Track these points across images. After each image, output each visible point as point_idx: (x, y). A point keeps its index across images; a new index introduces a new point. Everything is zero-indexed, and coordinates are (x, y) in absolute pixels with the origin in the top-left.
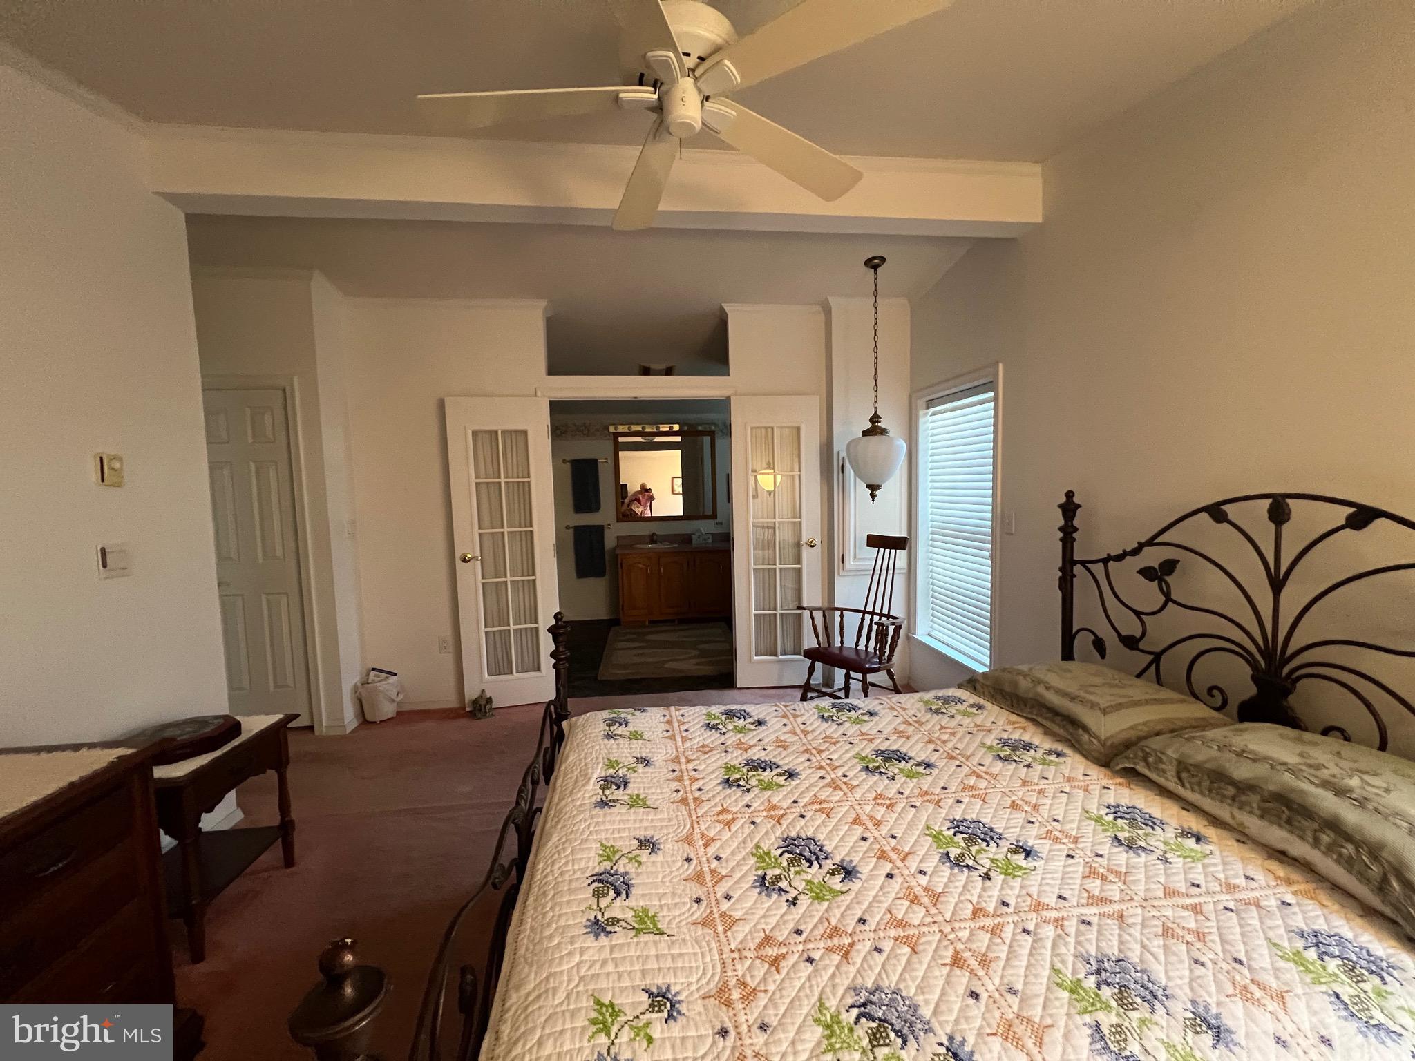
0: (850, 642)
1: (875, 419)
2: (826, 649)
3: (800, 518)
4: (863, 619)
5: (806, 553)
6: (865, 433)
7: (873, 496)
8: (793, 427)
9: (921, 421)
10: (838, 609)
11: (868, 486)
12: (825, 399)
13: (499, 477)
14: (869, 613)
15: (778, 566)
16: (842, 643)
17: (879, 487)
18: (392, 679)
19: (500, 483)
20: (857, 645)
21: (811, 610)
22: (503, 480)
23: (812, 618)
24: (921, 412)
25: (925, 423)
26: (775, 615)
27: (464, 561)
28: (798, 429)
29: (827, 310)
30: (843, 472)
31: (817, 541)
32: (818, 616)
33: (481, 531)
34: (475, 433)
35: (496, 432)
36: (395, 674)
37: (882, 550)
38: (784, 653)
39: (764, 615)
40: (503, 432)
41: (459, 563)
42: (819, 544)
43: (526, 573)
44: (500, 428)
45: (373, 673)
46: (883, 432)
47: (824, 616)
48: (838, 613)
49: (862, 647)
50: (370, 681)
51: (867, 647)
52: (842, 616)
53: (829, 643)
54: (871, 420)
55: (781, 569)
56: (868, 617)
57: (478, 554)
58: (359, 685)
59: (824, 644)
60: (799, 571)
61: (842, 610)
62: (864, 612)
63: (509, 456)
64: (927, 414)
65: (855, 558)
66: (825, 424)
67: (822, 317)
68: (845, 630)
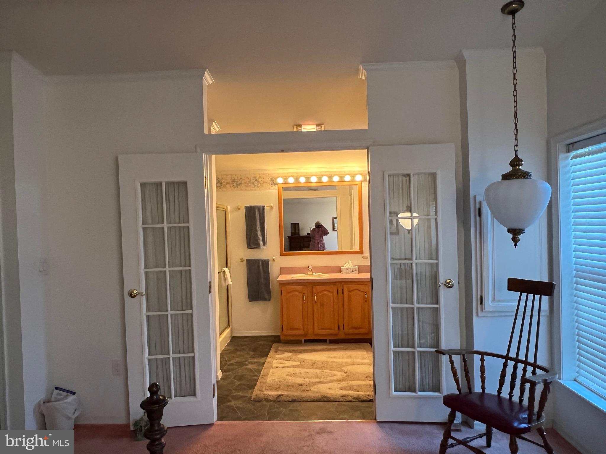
0: (492, 389)
1: (516, 162)
2: (466, 395)
3: (437, 259)
4: (505, 365)
5: (443, 293)
6: (506, 177)
7: (515, 240)
8: (429, 174)
9: (561, 164)
10: (477, 353)
11: (509, 231)
12: (460, 148)
13: (163, 223)
14: (512, 359)
15: (416, 305)
16: (483, 388)
17: (521, 231)
18: (71, 398)
19: (163, 228)
20: (499, 391)
21: (451, 353)
22: (166, 225)
23: (452, 362)
24: (562, 156)
25: (566, 166)
26: (413, 353)
27: (131, 296)
28: (434, 175)
29: (461, 63)
30: (480, 215)
31: (455, 282)
32: (457, 359)
33: (147, 270)
34: (143, 185)
35: (161, 183)
36: (74, 393)
37: (524, 295)
38: (423, 390)
39: (402, 352)
40: (167, 184)
41: (127, 298)
42: (456, 286)
43: (184, 307)
44: (164, 180)
45: (56, 391)
46: (525, 175)
47: (464, 360)
48: (477, 357)
49: (505, 394)
50: (53, 399)
51: (511, 395)
52: (482, 360)
53: (470, 389)
54: (512, 164)
55: (418, 309)
56: (511, 364)
57: (144, 291)
58: (42, 402)
59: (465, 390)
60: (436, 312)
61: (482, 354)
62: (507, 358)
63: (172, 204)
64: (567, 158)
65: (494, 299)
66: (461, 169)
67: (456, 71)
68: (486, 375)
